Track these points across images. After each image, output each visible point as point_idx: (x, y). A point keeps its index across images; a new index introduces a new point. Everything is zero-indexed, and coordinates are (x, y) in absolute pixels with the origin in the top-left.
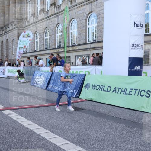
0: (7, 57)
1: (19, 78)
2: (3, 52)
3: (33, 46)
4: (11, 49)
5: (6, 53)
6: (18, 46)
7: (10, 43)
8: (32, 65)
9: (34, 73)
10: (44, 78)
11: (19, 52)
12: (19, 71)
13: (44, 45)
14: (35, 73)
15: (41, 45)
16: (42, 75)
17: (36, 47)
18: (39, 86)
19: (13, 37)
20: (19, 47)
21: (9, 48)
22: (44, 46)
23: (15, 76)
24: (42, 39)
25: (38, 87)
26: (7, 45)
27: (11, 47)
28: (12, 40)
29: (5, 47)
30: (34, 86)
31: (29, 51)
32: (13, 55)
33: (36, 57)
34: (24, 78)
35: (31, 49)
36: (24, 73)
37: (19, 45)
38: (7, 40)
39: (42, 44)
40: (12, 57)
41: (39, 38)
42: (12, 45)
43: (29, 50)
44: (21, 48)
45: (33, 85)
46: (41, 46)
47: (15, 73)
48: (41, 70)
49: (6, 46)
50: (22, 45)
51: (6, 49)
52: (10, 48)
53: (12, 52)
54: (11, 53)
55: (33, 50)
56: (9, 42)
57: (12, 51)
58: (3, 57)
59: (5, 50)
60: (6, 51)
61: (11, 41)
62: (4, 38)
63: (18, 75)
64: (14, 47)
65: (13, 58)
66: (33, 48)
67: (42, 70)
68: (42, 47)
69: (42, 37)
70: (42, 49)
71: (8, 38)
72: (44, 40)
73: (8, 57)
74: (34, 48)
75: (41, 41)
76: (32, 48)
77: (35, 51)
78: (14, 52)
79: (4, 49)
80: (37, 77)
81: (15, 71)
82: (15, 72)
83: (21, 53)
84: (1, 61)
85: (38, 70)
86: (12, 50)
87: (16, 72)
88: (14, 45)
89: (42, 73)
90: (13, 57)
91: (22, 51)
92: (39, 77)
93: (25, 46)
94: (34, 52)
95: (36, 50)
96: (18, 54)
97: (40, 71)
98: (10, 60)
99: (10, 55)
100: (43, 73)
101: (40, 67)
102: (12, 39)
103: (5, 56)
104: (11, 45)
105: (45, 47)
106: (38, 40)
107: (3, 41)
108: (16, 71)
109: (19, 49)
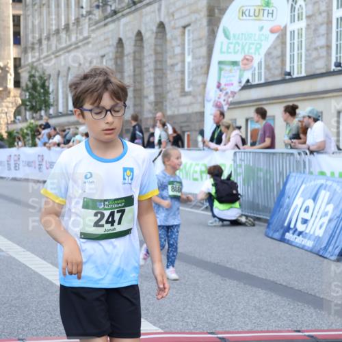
0: (159, 103)
1: (216, 203)
2: (141, 83)
3: (278, 52)
4: (178, 68)
5: (156, 87)
6: (216, 57)
7: (174, 43)
8: (272, 146)
9: (285, 184)
10: (330, 208)
11: (219, 86)
12: (215, 172)
13: (329, 47)
14: (291, 180)
15: (316, 49)
16: (324, 195)
17: (292, 61)
18: (309, 244)
19: (185, 12)
20: (220, 63)
21: (169, 62)
22: (329, 54)
23: (197, 191)
24: (320, 19)
25: (302, 248)
26: (159, 49)
27: (179, 58)
28: (184, 27)
29: (153, 59)
30: (282, 240)
31: (260, 78)
32: (184, 93)
33: (292, 111)
34: (237, 204)
35: (267, 68)
36: (239, 180)
37: (222, 52)
38: (161, 25)
39: (322, 42)
40: (179, 106)
41: (308, 17)
42: (183, 49)
43: (260, 74)
44: (227, 68)
45: (277, 235)
46: (315, 54)
47: (196, 180)
48: (316, 170)
49: (156, 53)
50: (235, 53)
51: (156, 70)
52: (173, 65)
53: (183, 80)
54: (178, 86)
55: (277, 72)
56: (169, 36)
57: (179, 76)
58: (141, 105)
59: (152, 75)
60: (155, 79)
61: (178, 32)
62: (148, 19)
63: (213, 191)
64: (188, 59)
65: (183, 110)
66: (278, 62)
67: (325, 170)
68: (318, 58)
69: (323, 8)
70: (320, 66)
71: (166, 21)
72: (329, 23)
73: (162, 102)
74: (283, 63)
75: (316, 30)
76: (271, 63)
77: (287, 78)
78: (191, 82)
79: (146, 69)
80: (298, 201)
81: (197, 169)
82: (197, 176)
83: (230, 89)
84: (134, 123)
85: (301, 168)
86: (183, 72)
87: (202, 172)
88: (192, 51)
89: (321, 181)
90: (184, 105)
91: (235, 80)
92: (310, 203)
93: (248, 60)
94: (283, 81)
95: (289, 74)
96: (212, 92)
97: (311, 173)
98: (173, 117)
99: (173, 94)
100: (329, 183)
101: (312, 152)
102: (183, 23)
103: (152, 98)
104: (178, 50)
105: (334, 60)
106: (302, 24)
107: (143, 32)
108: (204, 169)
109: (220, 70)
